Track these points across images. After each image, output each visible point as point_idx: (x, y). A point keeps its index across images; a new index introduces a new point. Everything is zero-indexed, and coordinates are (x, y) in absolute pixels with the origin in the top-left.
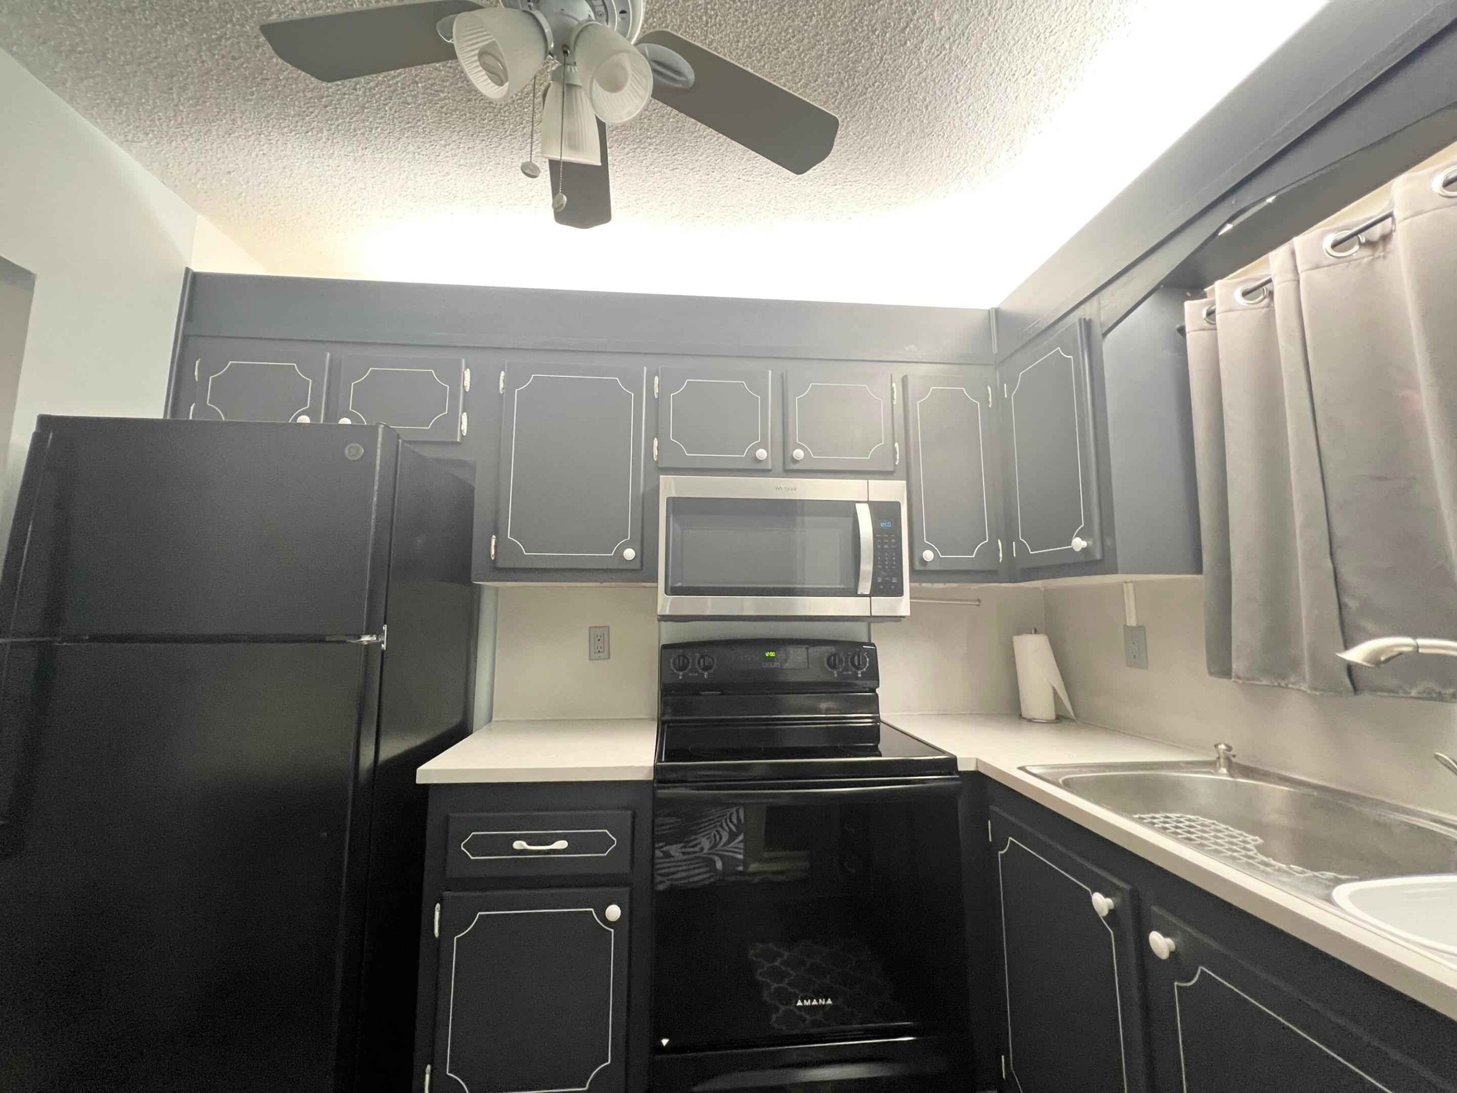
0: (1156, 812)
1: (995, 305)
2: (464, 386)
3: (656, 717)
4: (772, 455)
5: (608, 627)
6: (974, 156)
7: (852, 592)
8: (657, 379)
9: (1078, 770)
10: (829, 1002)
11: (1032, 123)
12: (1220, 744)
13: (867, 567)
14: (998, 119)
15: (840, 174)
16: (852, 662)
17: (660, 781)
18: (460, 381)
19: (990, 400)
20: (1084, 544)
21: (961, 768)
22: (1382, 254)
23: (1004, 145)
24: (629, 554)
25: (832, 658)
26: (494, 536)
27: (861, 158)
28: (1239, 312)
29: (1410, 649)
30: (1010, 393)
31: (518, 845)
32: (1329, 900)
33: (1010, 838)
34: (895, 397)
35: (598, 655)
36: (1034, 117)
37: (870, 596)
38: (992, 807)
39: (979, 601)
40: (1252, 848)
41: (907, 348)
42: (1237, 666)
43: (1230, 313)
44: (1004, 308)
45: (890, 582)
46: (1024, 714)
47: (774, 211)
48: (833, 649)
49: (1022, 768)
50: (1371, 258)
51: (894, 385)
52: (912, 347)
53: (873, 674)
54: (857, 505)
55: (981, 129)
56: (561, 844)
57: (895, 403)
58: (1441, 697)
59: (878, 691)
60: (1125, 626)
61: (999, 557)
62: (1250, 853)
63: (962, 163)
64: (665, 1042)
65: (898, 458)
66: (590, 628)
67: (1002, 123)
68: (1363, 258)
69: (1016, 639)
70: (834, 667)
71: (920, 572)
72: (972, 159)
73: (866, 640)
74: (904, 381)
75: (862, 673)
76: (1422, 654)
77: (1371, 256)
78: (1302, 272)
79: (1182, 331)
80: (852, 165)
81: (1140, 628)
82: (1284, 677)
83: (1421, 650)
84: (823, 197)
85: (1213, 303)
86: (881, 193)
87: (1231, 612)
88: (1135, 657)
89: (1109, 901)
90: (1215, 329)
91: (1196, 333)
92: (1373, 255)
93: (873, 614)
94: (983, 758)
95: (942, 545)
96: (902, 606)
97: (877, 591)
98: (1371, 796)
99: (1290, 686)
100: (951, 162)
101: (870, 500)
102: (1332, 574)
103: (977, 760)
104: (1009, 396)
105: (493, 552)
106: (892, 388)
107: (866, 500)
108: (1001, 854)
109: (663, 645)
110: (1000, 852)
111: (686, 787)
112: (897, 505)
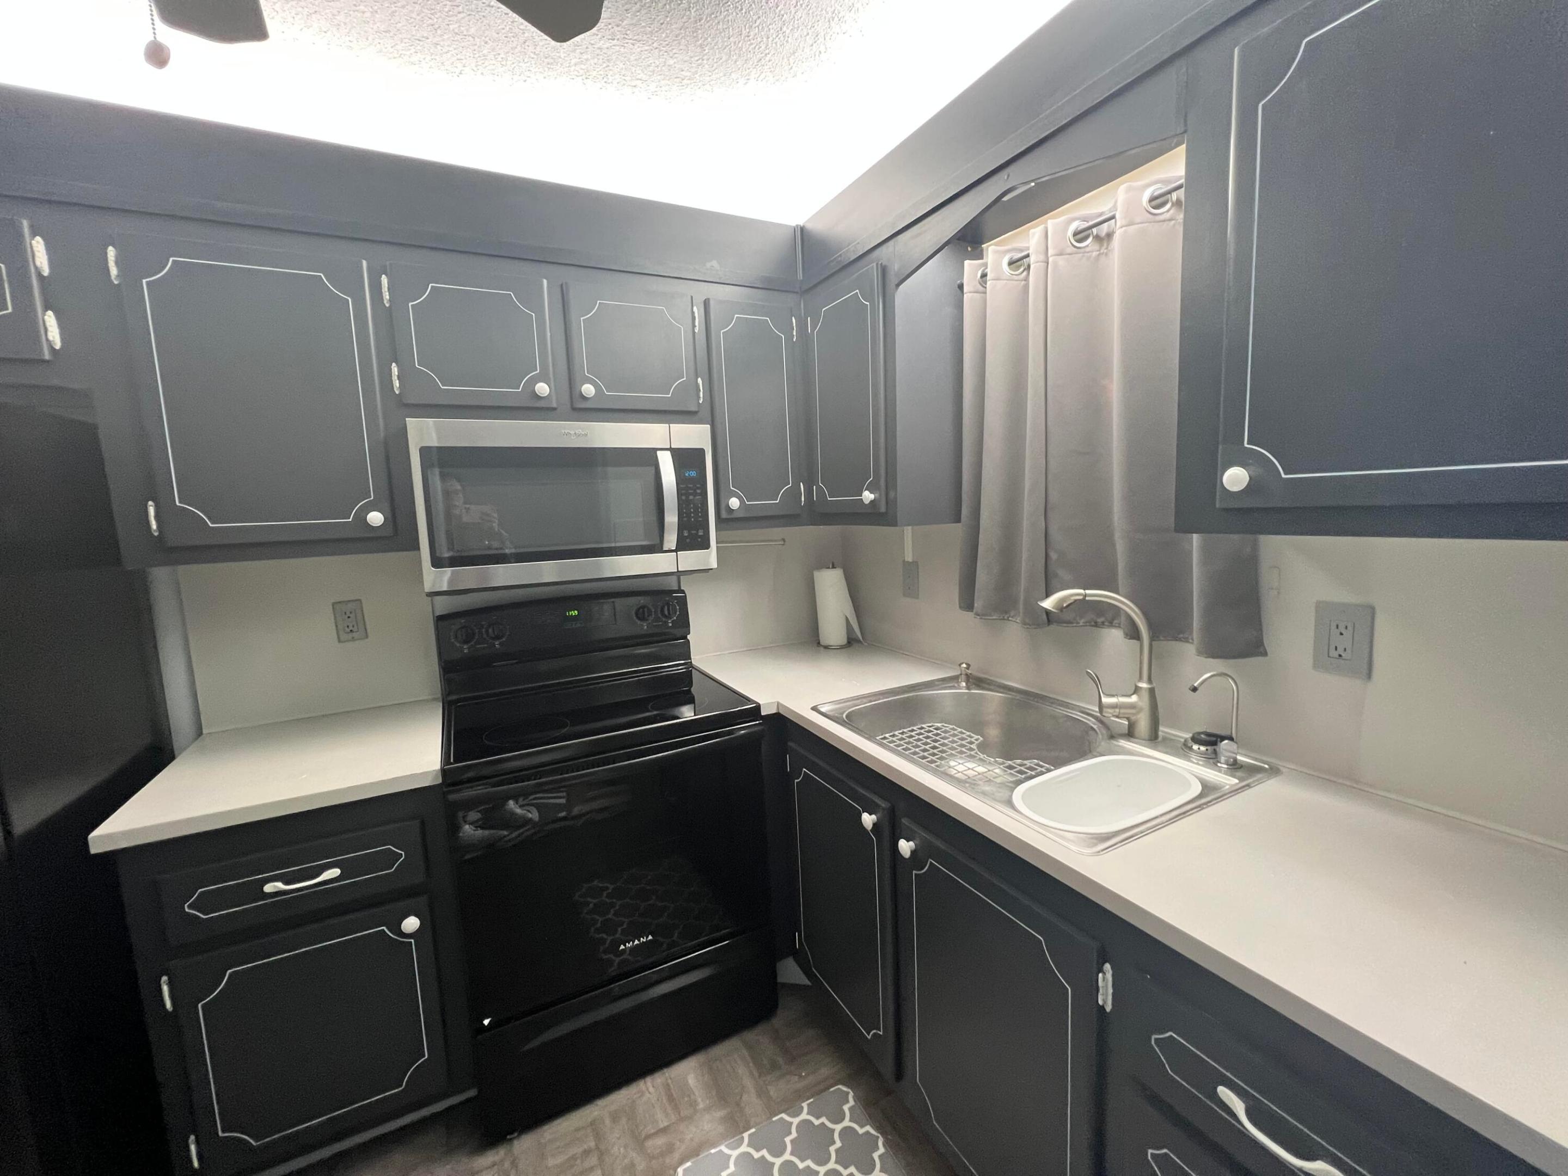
0: (914, 725)
1: (801, 222)
2: (36, 268)
3: (439, 695)
4: (555, 388)
5: (360, 600)
6: (776, 43)
7: (656, 548)
8: (384, 280)
9: (859, 701)
10: (650, 937)
11: (836, 19)
12: (963, 663)
13: (671, 518)
14: (801, 5)
15: (618, 26)
16: (662, 611)
17: (449, 785)
18: (27, 261)
19: (795, 334)
20: (872, 496)
21: (764, 712)
22: (1105, 251)
23: (808, 37)
24: (376, 518)
25: (641, 610)
26: (150, 503)
27: (643, 12)
28: (1005, 281)
29: (1081, 597)
30: (813, 329)
31: (269, 888)
32: (1010, 803)
33: (804, 769)
34: (697, 324)
35: (351, 635)
36: (839, 13)
37: (676, 551)
38: (790, 744)
39: (784, 540)
40: (975, 747)
41: (708, 265)
42: (978, 604)
43: (998, 281)
44: (809, 226)
45: (697, 536)
46: (822, 643)
47: (532, 55)
48: (642, 600)
49: (814, 709)
50: (1098, 253)
51: (695, 309)
52: (714, 263)
53: (684, 623)
54: (659, 453)
55: (782, 12)
56: (334, 872)
57: (696, 331)
58: (1096, 625)
59: (689, 637)
60: (904, 561)
61: (801, 501)
62: (972, 753)
63: (763, 47)
64: (486, 1022)
65: (701, 396)
66: (334, 604)
67: (805, 11)
68: (1092, 252)
69: (817, 574)
70: (642, 619)
71: (727, 520)
72: (774, 45)
73: (676, 588)
74: (706, 303)
75: (672, 622)
76: (1088, 600)
77: (1098, 251)
78: (1051, 256)
79: (961, 287)
80: (632, 19)
81: (915, 563)
82: (1006, 613)
83: (1087, 598)
84: (598, 51)
85: (986, 265)
86: (671, 62)
87: (977, 560)
88: (909, 588)
89: (874, 817)
90: (985, 293)
91: (971, 294)
92: (1100, 251)
93: (680, 570)
94: (782, 702)
95: (748, 491)
96: (709, 558)
97: (683, 545)
98: (1051, 696)
99: (1010, 619)
100: (752, 44)
101: (673, 447)
102: (1044, 531)
103: (778, 703)
104: (813, 331)
105: (154, 525)
106: (693, 313)
107: (669, 447)
108: (797, 783)
109: (437, 617)
110: (796, 781)
111: (483, 784)
112: (701, 452)
